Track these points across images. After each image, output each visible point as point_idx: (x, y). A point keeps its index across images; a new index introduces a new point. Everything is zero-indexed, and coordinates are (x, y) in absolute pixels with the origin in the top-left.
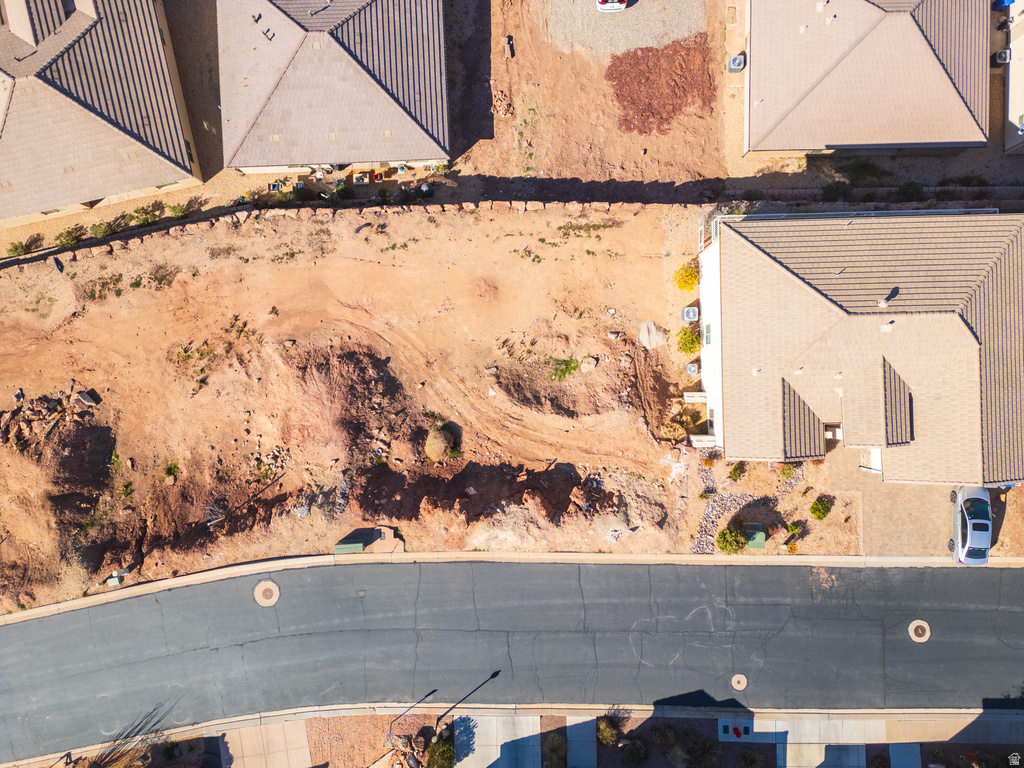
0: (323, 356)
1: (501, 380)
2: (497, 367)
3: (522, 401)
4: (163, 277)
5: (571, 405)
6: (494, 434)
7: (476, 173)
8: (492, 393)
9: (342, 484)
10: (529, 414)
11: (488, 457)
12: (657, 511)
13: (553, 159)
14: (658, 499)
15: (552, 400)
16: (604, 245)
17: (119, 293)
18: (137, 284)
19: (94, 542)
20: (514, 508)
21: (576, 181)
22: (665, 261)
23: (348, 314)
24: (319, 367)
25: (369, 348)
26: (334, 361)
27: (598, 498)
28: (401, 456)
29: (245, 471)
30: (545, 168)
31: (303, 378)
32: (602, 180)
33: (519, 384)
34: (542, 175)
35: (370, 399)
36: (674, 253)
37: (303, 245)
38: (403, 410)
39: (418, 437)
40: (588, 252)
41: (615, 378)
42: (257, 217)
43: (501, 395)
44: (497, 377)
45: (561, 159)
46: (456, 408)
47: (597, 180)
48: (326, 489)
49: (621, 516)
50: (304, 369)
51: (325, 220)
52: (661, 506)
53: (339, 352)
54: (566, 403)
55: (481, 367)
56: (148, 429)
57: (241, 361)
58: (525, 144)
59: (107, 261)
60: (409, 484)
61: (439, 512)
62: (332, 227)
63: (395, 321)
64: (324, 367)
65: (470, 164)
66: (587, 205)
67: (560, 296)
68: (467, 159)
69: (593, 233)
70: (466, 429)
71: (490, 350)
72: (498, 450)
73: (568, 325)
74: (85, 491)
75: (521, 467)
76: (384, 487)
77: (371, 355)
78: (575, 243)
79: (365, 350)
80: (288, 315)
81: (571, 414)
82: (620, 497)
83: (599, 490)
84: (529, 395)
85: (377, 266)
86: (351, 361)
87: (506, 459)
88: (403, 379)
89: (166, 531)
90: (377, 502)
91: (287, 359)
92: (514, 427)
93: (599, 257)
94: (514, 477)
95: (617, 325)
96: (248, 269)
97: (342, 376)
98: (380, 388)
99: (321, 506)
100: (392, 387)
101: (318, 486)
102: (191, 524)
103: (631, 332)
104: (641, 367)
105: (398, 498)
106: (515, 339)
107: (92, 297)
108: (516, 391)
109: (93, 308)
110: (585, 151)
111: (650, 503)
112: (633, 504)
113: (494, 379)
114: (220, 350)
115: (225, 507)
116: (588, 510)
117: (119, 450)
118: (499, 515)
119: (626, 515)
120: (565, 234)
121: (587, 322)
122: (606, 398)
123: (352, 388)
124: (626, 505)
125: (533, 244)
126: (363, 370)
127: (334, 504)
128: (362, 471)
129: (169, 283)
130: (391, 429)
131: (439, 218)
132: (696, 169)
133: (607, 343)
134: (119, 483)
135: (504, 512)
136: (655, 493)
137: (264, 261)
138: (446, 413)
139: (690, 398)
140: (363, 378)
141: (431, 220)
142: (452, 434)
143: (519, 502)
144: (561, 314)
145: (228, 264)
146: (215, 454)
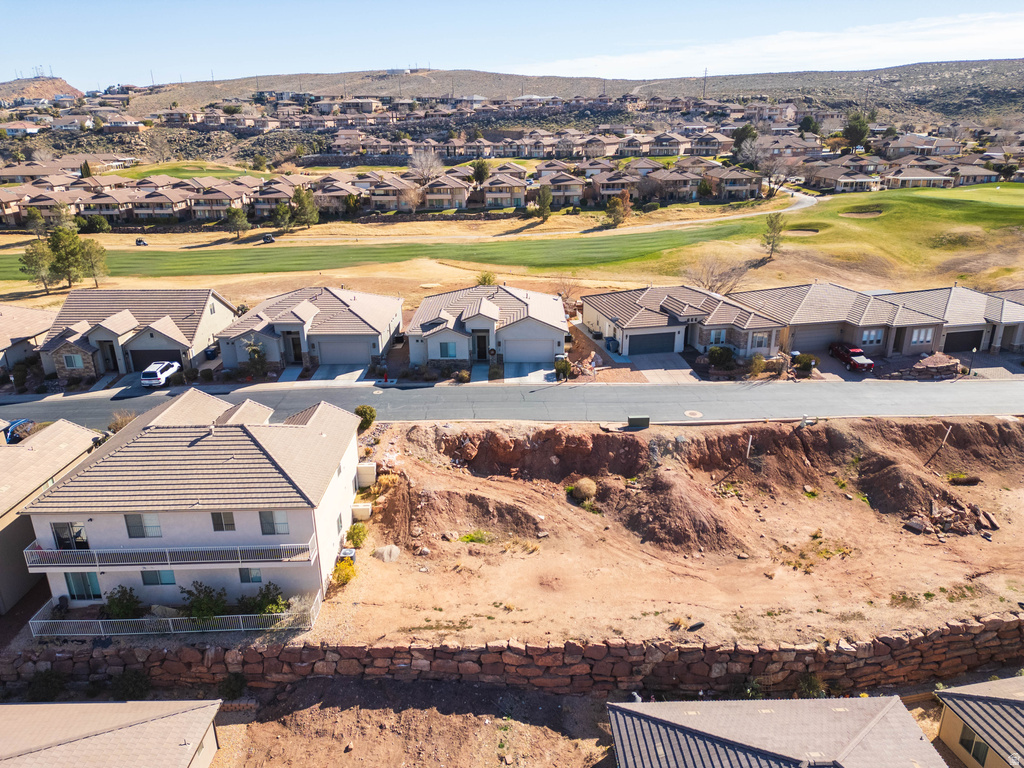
0: (706, 543)
1: (533, 527)
2: (538, 537)
3: (514, 511)
4: (902, 600)
5: (471, 507)
6: (539, 496)
7: (576, 741)
8: (543, 517)
9: (658, 459)
10: (508, 501)
11: (543, 485)
12: (413, 436)
13: (472, 738)
14: (411, 444)
15: (488, 512)
16: (424, 614)
17: (942, 590)
18: (928, 596)
19: (844, 452)
20: (521, 438)
21: (445, 711)
22: (361, 599)
23: (692, 572)
24: (704, 530)
25: (663, 548)
26: (693, 535)
27: (455, 449)
28: (615, 482)
29: (747, 490)
30: (484, 728)
31: (716, 520)
32: (411, 710)
33: (517, 525)
34: (487, 720)
35: (650, 507)
36: (350, 605)
37: (762, 622)
38: (620, 511)
39: (604, 494)
40: (441, 610)
41: (429, 517)
42: (827, 643)
43: (533, 512)
44: (538, 529)
45: (461, 737)
46: (572, 513)
47: (418, 711)
48: (669, 456)
49: (441, 433)
50: (720, 530)
51: (744, 640)
52: (410, 440)
53: (690, 544)
54: (475, 510)
55: (553, 537)
56: (847, 513)
57: (785, 547)
58: (509, 759)
59: (977, 612)
60: (605, 466)
61: (577, 435)
62: (735, 633)
63: (642, 565)
64: (701, 529)
65: (585, 752)
66: (437, 645)
67: (474, 580)
68: (589, 759)
69: (433, 623)
70: (564, 502)
71: (545, 548)
72: (534, 487)
73: (466, 561)
74: (872, 475)
75: (516, 478)
76: (623, 461)
77: (659, 541)
78: (456, 616)
79: (666, 545)
80: (756, 573)
81: (471, 499)
82: (439, 448)
83: (454, 457)
84: (508, 517)
85: (672, 599)
86: (675, 532)
87: (528, 484)
88: (625, 532)
89: (787, 451)
90: (627, 449)
91: (739, 545)
92: (522, 497)
93: (430, 606)
94: (521, 471)
95: (419, 561)
96: (816, 604)
97: (679, 518)
98: (643, 518)
99: (668, 442)
100: (633, 523)
101: (676, 459)
102: (771, 454)
103: (407, 557)
104: (404, 528)
105: (611, 453)
106: (520, 554)
107: (969, 589)
108: (520, 519)
109: (961, 580)
110: (429, 748)
111: (418, 441)
112: (430, 442)
113: (541, 526)
114: (811, 556)
115: (751, 465)
116: (465, 439)
117: (866, 505)
118: (531, 434)
119: (437, 435)
120: (465, 623)
121: (451, 564)
122: (440, 503)
123: (668, 511)
124: (436, 442)
125: (501, 615)
126: (663, 527)
127: (659, 446)
128: (644, 468)
129: (894, 597)
130: (627, 496)
131: (610, 634)
132: (285, 731)
133: (431, 545)
134: (851, 487)
135: (528, 437)
136: (411, 448)
137: (799, 609)
138: (582, 511)
139: (366, 506)
140: (660, 521)
141: (618, 632)
142: (576, 498)
143: (516, 442)
144: (474, 567)
145: (837, 607)
146: (779, 501)
